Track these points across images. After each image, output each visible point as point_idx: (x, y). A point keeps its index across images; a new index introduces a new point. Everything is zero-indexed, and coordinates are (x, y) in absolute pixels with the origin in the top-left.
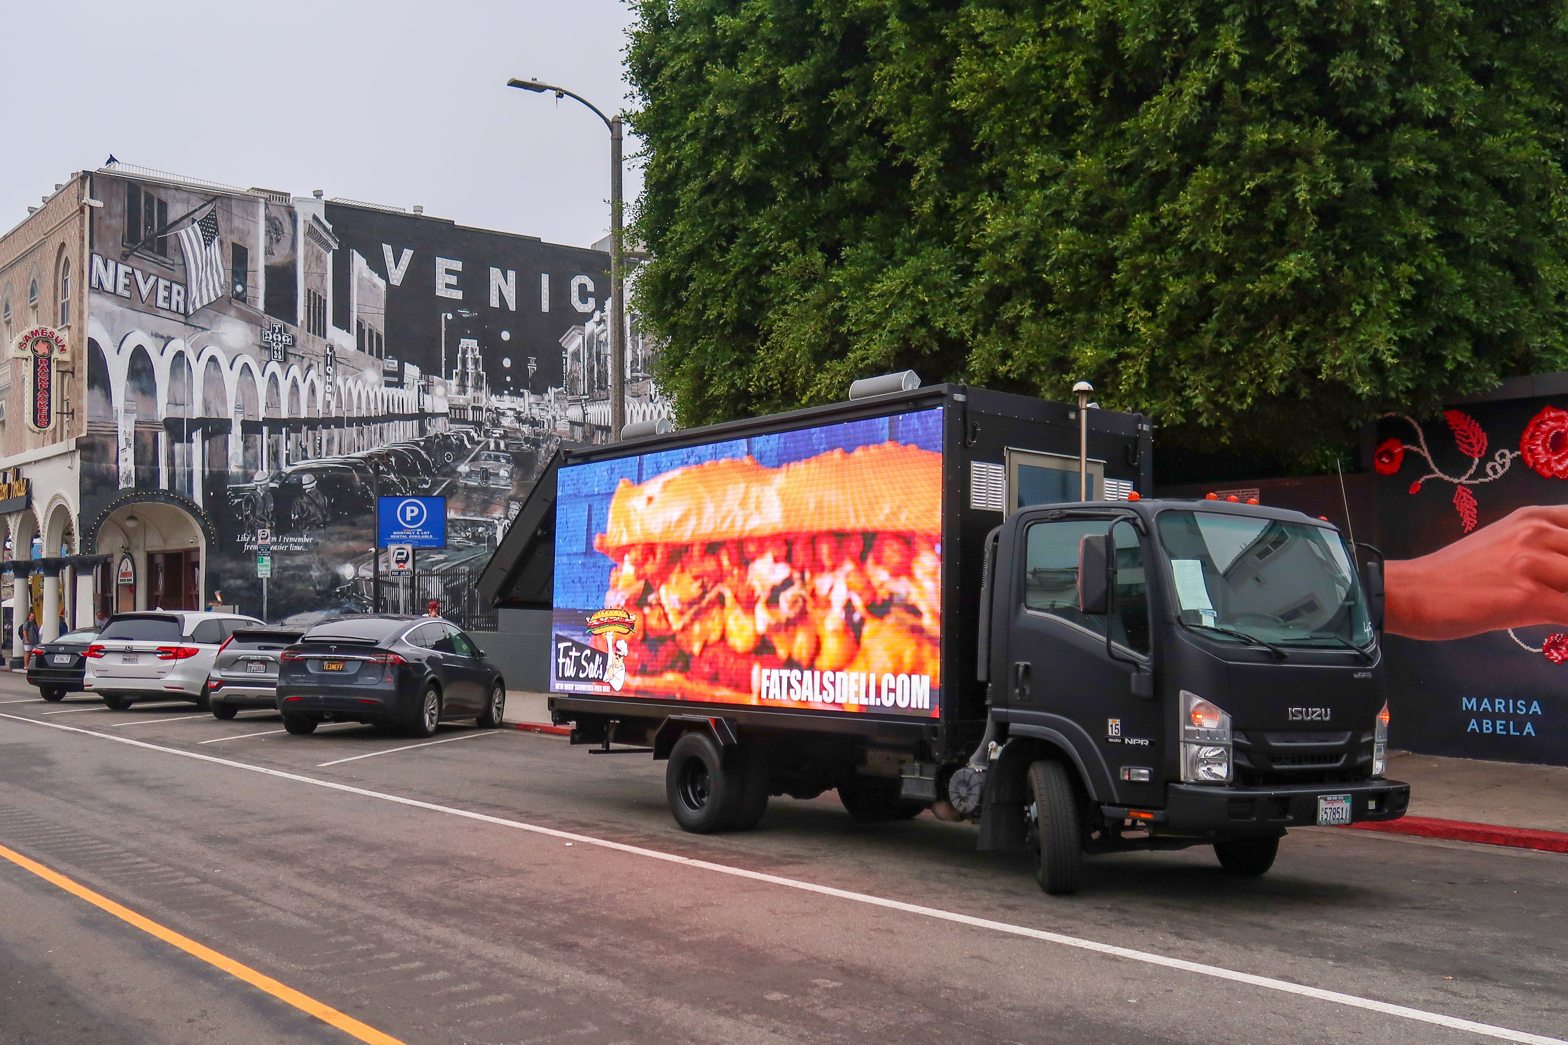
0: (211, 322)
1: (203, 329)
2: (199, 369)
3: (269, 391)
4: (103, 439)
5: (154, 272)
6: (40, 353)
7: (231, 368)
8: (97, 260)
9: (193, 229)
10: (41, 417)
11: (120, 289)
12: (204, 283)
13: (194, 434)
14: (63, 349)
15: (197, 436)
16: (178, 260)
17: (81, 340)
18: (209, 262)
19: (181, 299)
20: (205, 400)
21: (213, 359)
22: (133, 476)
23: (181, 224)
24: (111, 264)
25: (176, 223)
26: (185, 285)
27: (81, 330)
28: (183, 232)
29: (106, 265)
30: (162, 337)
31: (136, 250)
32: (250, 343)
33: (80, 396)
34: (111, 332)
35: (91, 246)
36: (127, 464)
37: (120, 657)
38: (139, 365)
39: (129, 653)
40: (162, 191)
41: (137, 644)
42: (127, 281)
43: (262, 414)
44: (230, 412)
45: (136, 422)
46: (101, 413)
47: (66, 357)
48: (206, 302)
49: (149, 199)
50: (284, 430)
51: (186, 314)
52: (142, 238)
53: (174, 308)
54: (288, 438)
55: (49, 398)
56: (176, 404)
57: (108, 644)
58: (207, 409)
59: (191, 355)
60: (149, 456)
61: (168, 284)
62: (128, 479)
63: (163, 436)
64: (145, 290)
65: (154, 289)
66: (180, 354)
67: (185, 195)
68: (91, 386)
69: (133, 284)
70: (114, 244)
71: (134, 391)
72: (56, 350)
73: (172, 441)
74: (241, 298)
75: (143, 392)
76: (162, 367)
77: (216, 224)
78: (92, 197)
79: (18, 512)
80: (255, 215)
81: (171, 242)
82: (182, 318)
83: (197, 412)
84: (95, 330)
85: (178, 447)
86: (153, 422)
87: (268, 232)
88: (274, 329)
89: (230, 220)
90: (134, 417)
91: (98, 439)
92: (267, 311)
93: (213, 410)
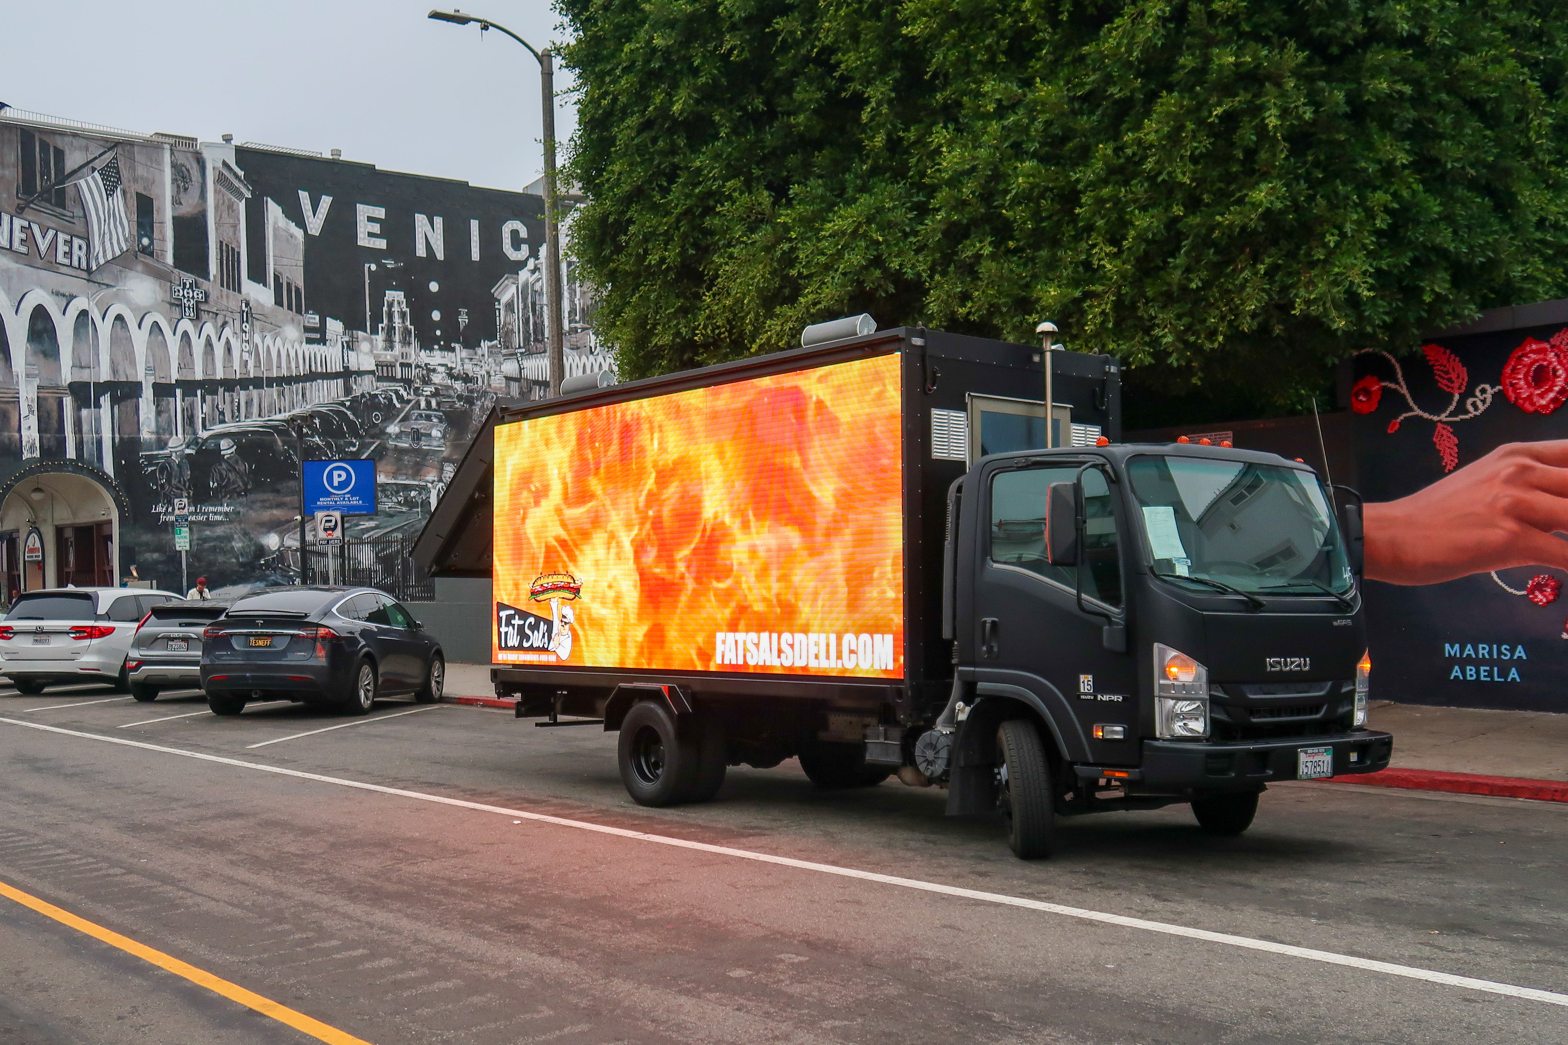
0: (117, 279)
1: (108, 286)
2: (105, 328)
3: (181, 350)
4: (3, 406)
5: (53, 225)
7: (140, 327)
9: (94, 178)
11: (16, 245)
12: (107, 237)
13: (102, 399)
15: (105, 401)
16: (78, 212)
18: (112, 214)
19: (83, 254)
20: (112, 362)
21: (119, 318)
22: (37, 444)
23: (79, 174)
24: (6, 218)
25: (74, 172)
26: (87, 239)
28: (82, 182)
30: (64, 295)
31: (32, 202)
32: (159, 299)
34: (8, 296)
36: (30, 433)
37: (31, 638)
38: (40, 326)
39: (39, 633)
40: (58, 138)
41: (47, 624)
42: (24, 236)
43: (174, 376)
44: (141, 375)
45: (39, 387)
48: (110, 257)
49: (45, 147)
50: (199, 392)
51: (89, 270)
52: (39, 188)
53: (75, 263)
54: (203, 400)
56: (81, 367)
57: (17, 624)
58: (115, 371)
59: (96, 315)
60: (54, 423)
61: (68, 238)
62: (32, 448)
63: (68, 401)
64: (43, 245)
65: (54, 244)
66: (84, 314)
67: (83, 142)
69: (29, 240)
70: (9, 197)
71: (35, 353)
73: (79, 406)
74: (148, 251)
75: (45, 354)
76: (64, 327)
77: (118, 173)
80: (160, 163)
81: (70, 193)
82: (84, 275)
83: (105, 375)
85: (84, 412)
86: (57, 387)
87: (174, 181)
88: (185, 284)
89: (133, 168)
90: (36, 382)
92: (176, 265)
93: (121, 372)
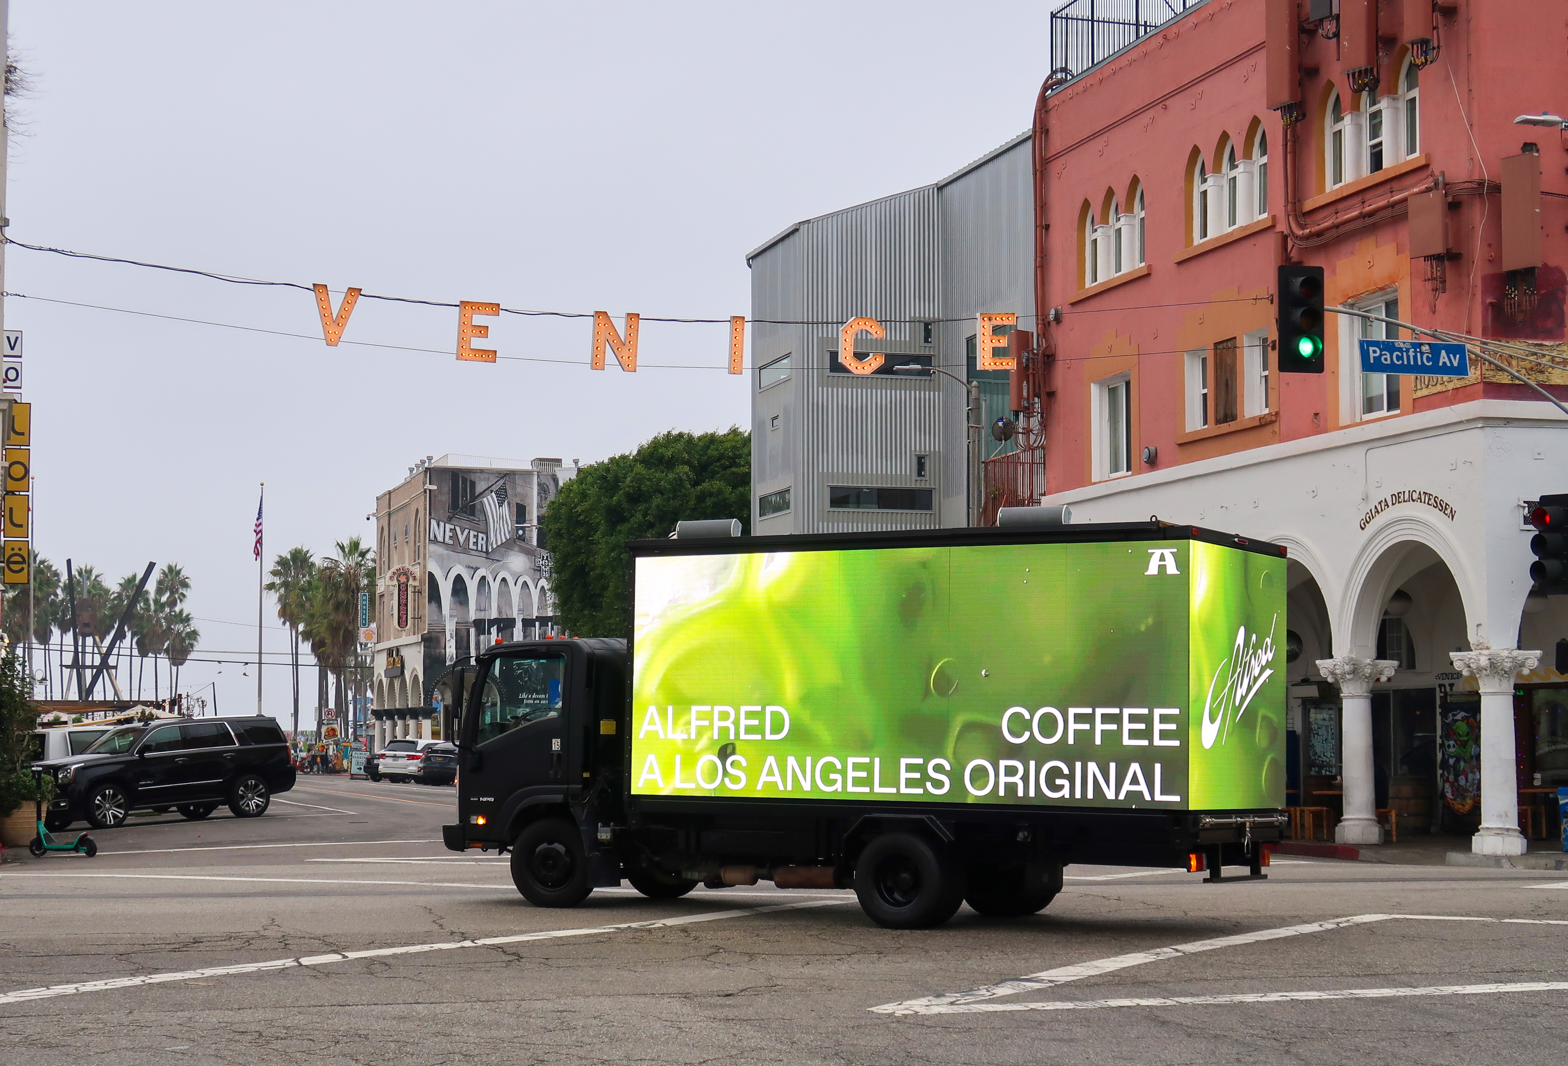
0: (503, 556)
1: (498, 561)
2: (495, 586)
3: (540, 598)
4: (437, 634)
5: (468, 527)
6: (402, 582)
7: (515, 585)
8: (434, 522)
9: (492, 497)
10: (402, 622)
11: (447, 540)
12: (498, 531)
13: (492, 629)
14: (415, 578)
15: (494, 630)
16: (482, 518)
17: (425, 573)
18: (501, 517)
19: (484, 543)
20: (499, 606)
21: (504, 580)
22: (455, 657)
23: (484, 495)
24: (442, 524)
25: (481, 494)
26: (486, 533)
27: (425, 566)
28: (485, 499)
29: (438, 525)
30: (472, 568)
31: (456, 514)
32: (528, 567)
33: (424, 608)
34: (442, 567)
35: (430, 514)
36: (451, 650)
37: (392, 759)
38: (459, 587)
39: (395, 756)
40: (472, 475)
41: (398, 753)
42: (451, 534)
43: (535, 614)
44: (515, 614)
45: (457, 623)
46: (436, 618)
47: (417, 583)
48: (499, 543)
49: (465, 481)
50: (550, 624)
51: (487, 552)
52: (460, 506)
53: (480, 548)
54: (552, 629)
55: (407, 609)
56: (481, 611)
57: (388, 753)
58: (500, 612)
59: (490, 578)
60: (464, 643)
61: (476, 533)
62: (451, 659)
63: (472, 631)
64: (462, 539)
65: (468, 538)
66: (483, 578)
67: (487, 475)
68: (430, 602)
69: (454, 536)
70: (444, 512)
71: (455, 603)
72: (411, 579)
73: (478, 635)
74: (522, 538)
75: (461, 603)
76: (472, 587)
77: (506, 492)
78: (430, 484)
79: (399, 676)
80: (531, 483)
81: (478, 507)
82: (484, 555)
83: (494, 615)
84: (433, 567)
85: (482, 637)
86: (467, 622)
87: (539, 494)
88: (543, 557)
89: (515, 488)
90: (455, 620)
91: (434, 635)
92: (538, 546)
93: (503, 612)
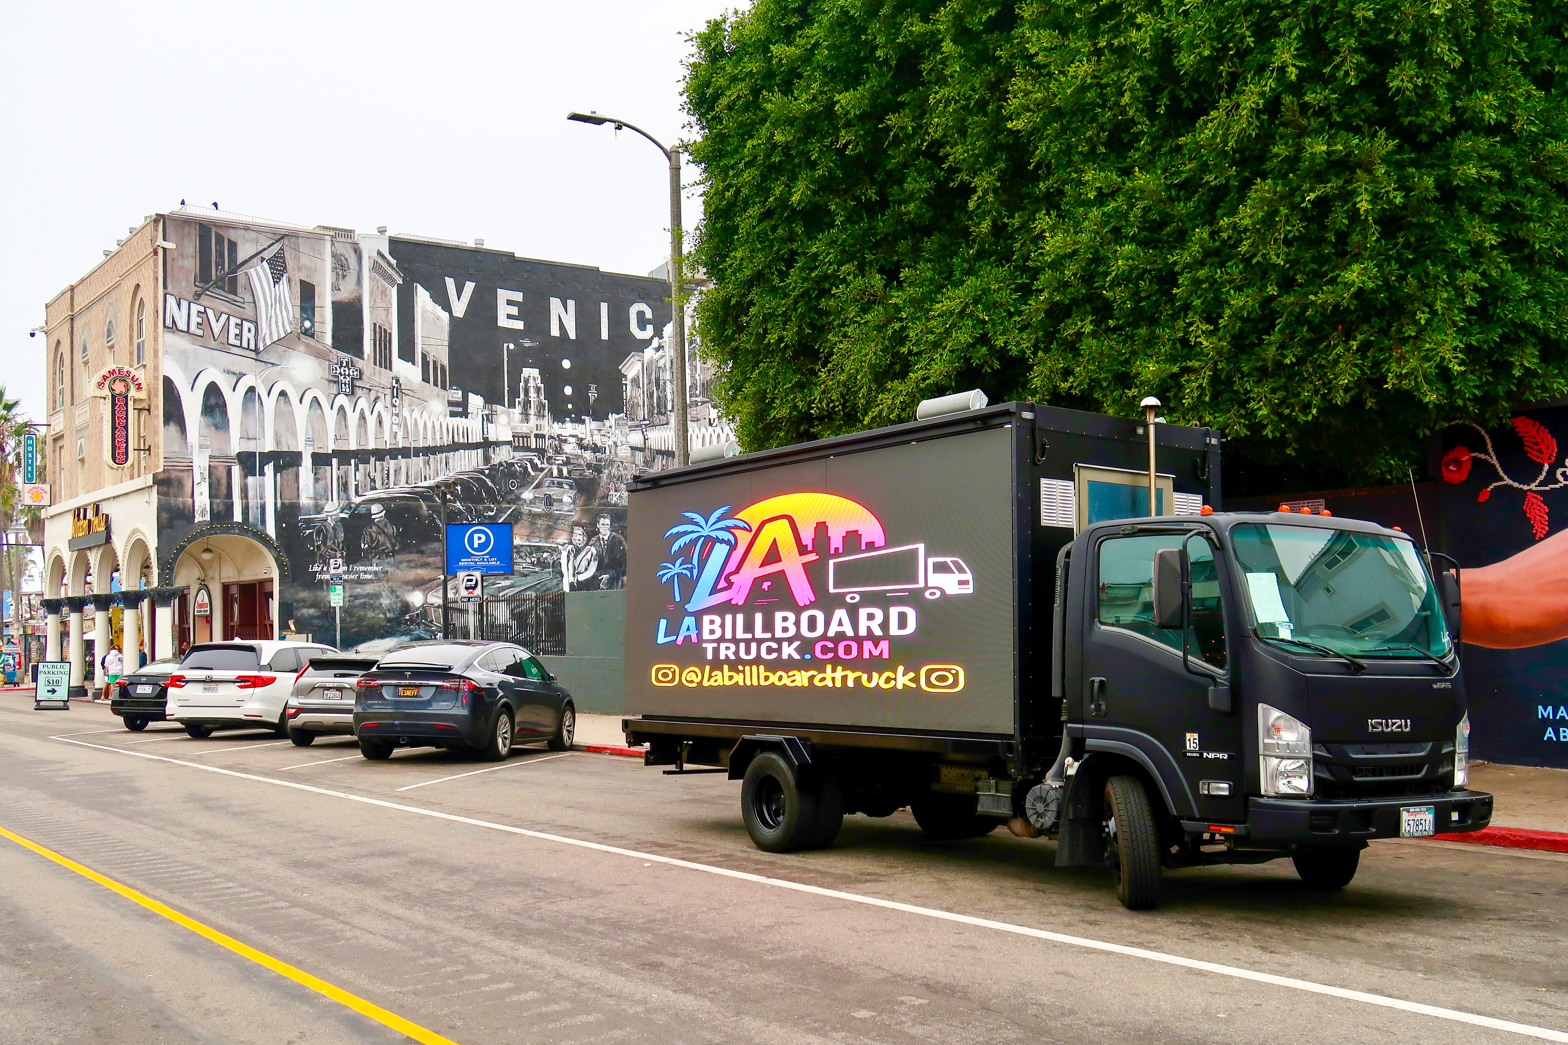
0: (281, 358)
1: (273, 364)
2: (270, 403)
3: (338, 423)
4: (178, 474)
5: (226, 310)
6: (117, 392)
7: (301, 402)
8: (171, 300)
9: (262, 267)
10: (119, 454)
11: (193, 328)
12: (273, 320)
13: (266, 467)
14: (139, 387)
15: (269, 469)
16: (248, 298)
17: (156, 378)
18: (278, 300)
19: (251, 336)
20: (276, 434)
21: (283, 394)
22: (208, 509)
23: (250, 264)
24: (184, 304)
25: (245, 262)
26: (256, 322)
27: (156, 369)
28: (252, 271)
29: (179, 305)
30: (234, 374)
31: (207, 289)
32: (319, 377)
33: (156, 433)
34: (185, 370)
35: (165, 287)
36: (202, 500)
37: (201, 686)
38: (213, 401)
39: (208, 681)
40: (232, 231)
41: (216, 674)
42: (200, 320)
43: (330, 447)
44: (300, 445)
45: (211, 457)
46: (176, 449)
47: (142, 395)
48: (275, 338)
49: (220, 239)
50: (353, 461)
51: (256, 351)
52: (214, 277)
53: (245, 345)
54: (357, 469)
55: (127, 435)
56: (249, 439)
57: (189, 674)
58: (278, 443)
59: (262, 390)
60: (223, 489)
61: (239, 321)
62: (203, 513)
63: (236, 470)
64: (217, 328)
65: (226, 328)
66: (252, 389)
67: (253, 235)
68: (166, 422)
69: (205, 323)
70: (186, 285)
71: (208, 426)
72: (133, 389)
73: (245, 474)
74: (309, 333)
75: (217, 427)
76: (234, 401)
77: (284, 262)
78: (165, 240)
79: (99, 546)
80: (321, 253)
81: (241, 281)
82: (253, 355)
83: (269, 446)
84: (170, 368)
85: (250, 479)
86: (227, 457)
87: (334, 269)
88: (342, 363)
89: (297, 258)
90: (208, 452)
91: (174, 474)
92: (334, 346)
93: (283, 443)
